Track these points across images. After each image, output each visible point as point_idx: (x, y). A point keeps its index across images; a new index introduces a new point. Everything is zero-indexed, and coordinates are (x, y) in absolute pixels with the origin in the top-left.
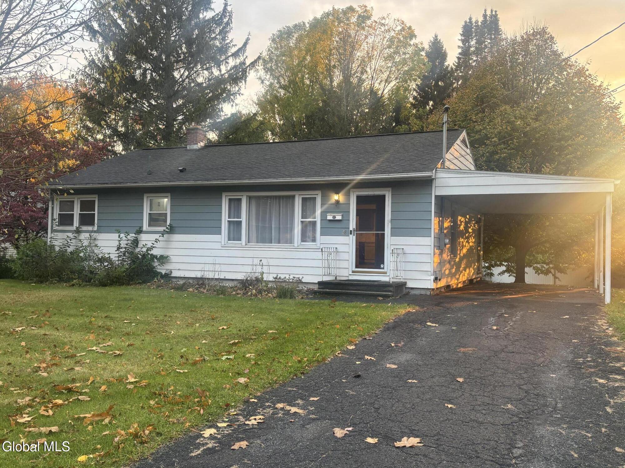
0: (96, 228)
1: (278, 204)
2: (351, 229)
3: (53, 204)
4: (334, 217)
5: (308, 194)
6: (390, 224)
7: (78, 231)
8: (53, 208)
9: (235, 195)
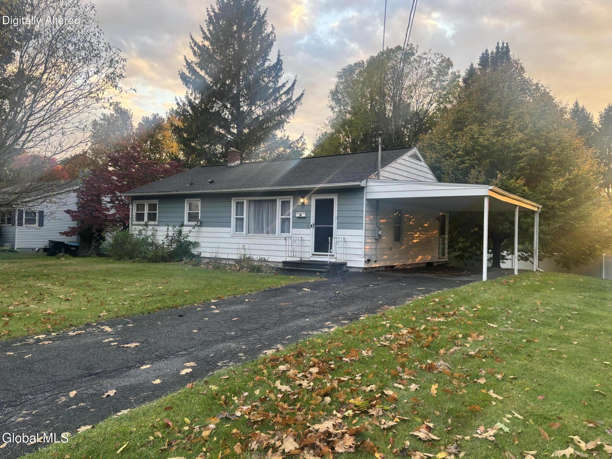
0: (156, 223)
1: (267, 206)
2: (312, 223)
3: (132, 206)
4: (300, 215)
5: (285, 198)
6: (336, 220)
7: (146, 225)
8: (132, 209)
9: (240, 199)
